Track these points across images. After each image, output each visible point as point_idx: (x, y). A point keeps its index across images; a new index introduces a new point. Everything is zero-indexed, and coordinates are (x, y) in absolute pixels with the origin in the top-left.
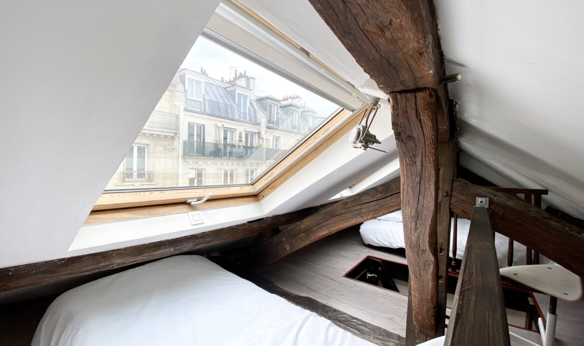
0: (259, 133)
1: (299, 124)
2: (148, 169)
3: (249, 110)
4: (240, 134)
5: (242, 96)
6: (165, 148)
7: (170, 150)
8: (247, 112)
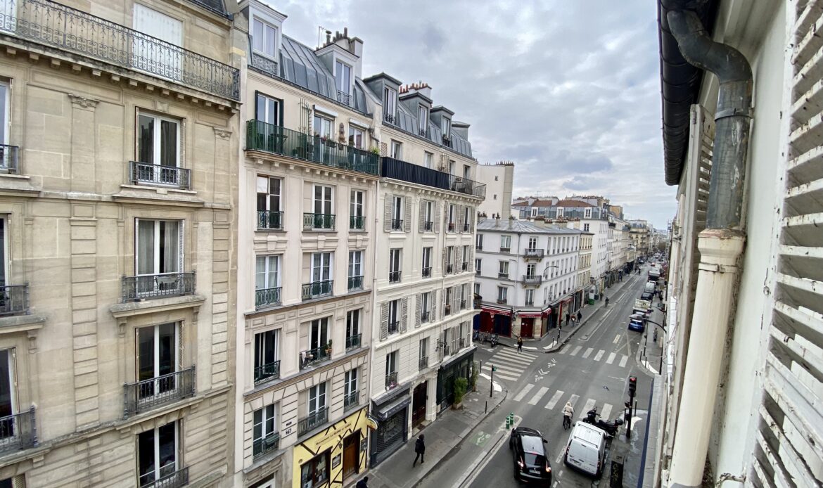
0: (371, 131)
1: (428, 128)
2: (181, 164)
3: (355, 90)
4: (342, 126)
5: (343, 65)
6: (214, 130)
7: (223, 135)
8: (351, 93)
